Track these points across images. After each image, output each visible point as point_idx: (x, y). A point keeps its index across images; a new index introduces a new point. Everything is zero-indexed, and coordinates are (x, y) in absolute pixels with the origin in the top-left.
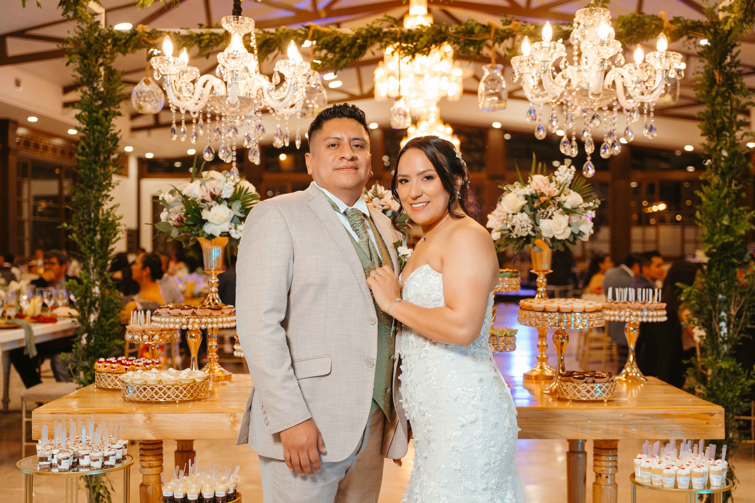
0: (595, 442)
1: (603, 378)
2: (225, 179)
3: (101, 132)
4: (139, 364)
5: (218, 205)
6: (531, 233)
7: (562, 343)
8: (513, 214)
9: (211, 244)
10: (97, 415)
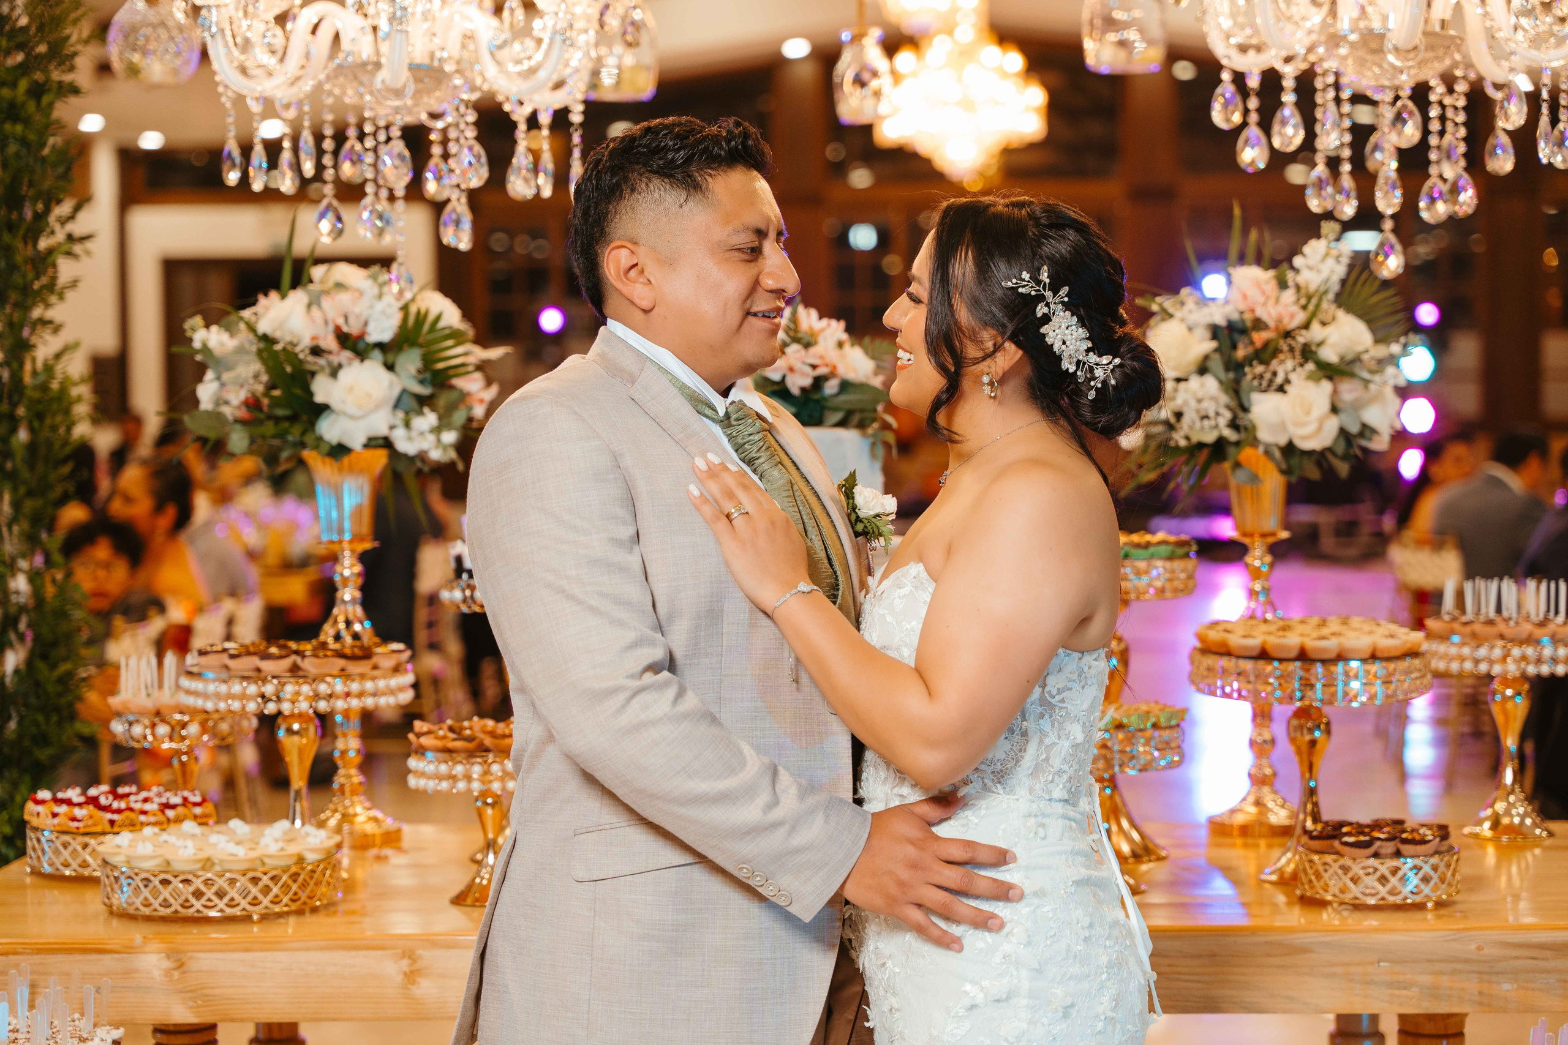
0: (1402, 1018)
1: (1423, 842)
2: (375, 291)
3: (23, 142)
4: (147, 807)
5: (356, 363)
6: (1229, 434)
7: (1313, 743)
8: (1178, 380)
9: (340, 470)
10: (37, 959)
